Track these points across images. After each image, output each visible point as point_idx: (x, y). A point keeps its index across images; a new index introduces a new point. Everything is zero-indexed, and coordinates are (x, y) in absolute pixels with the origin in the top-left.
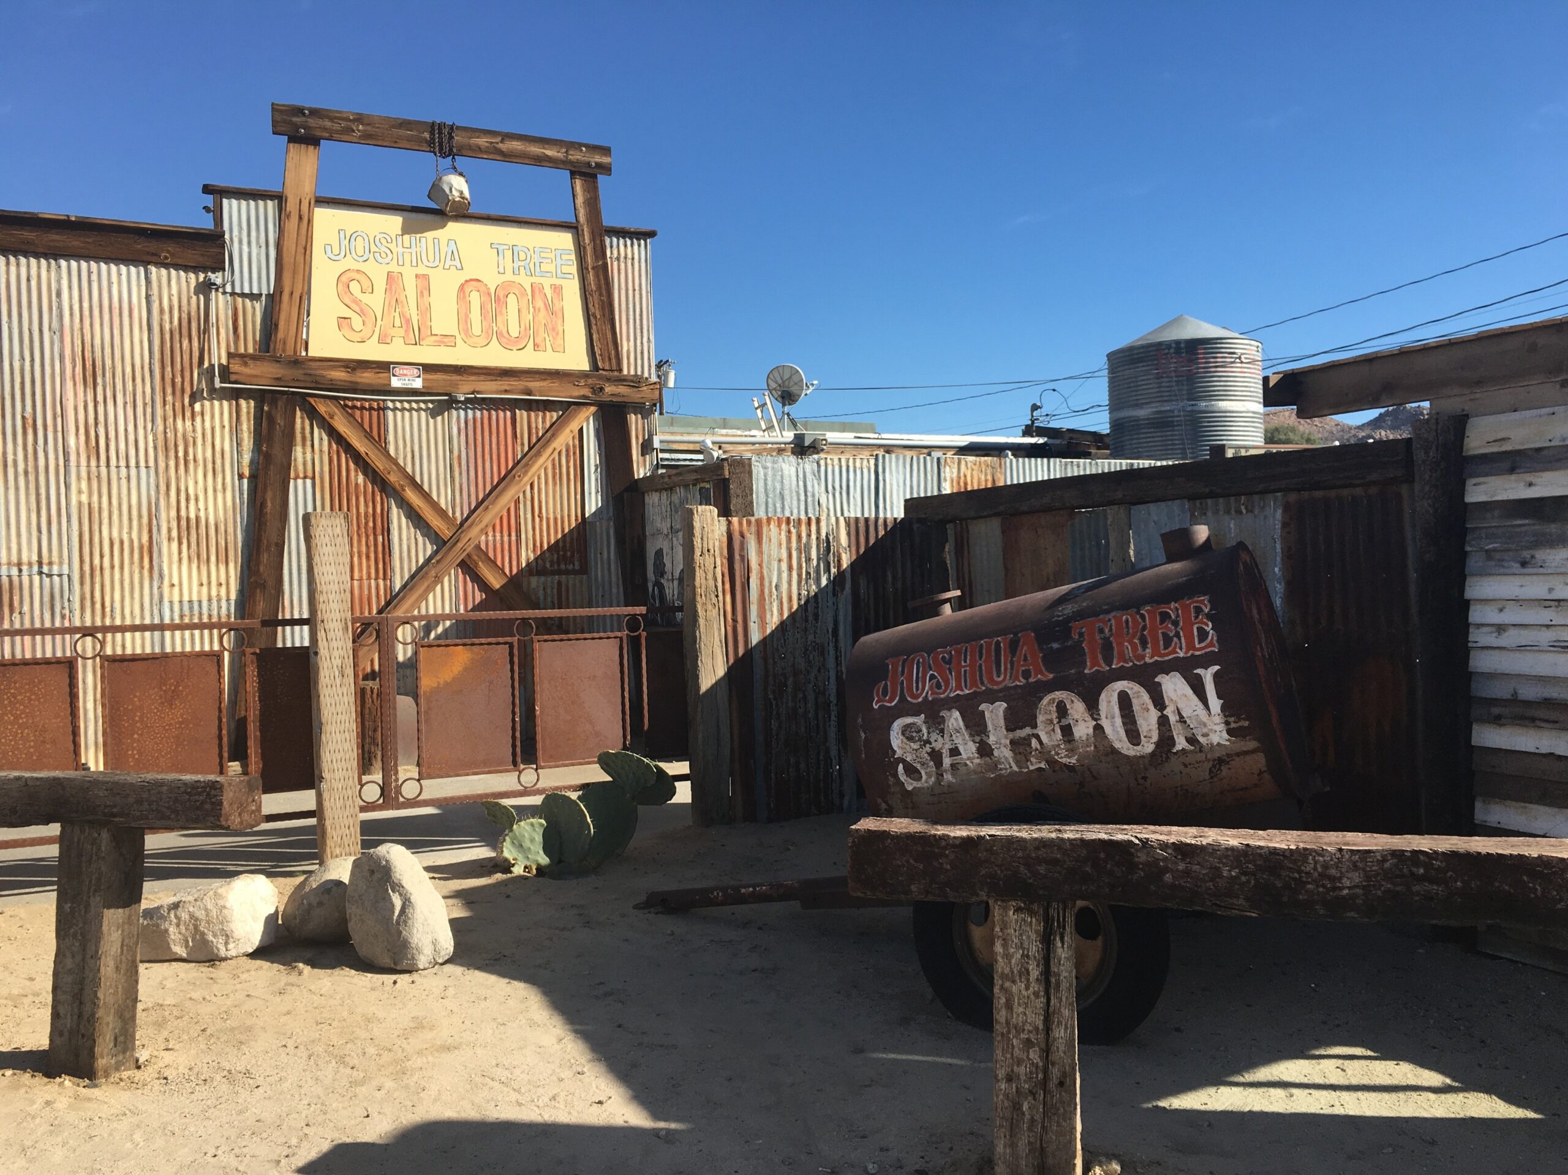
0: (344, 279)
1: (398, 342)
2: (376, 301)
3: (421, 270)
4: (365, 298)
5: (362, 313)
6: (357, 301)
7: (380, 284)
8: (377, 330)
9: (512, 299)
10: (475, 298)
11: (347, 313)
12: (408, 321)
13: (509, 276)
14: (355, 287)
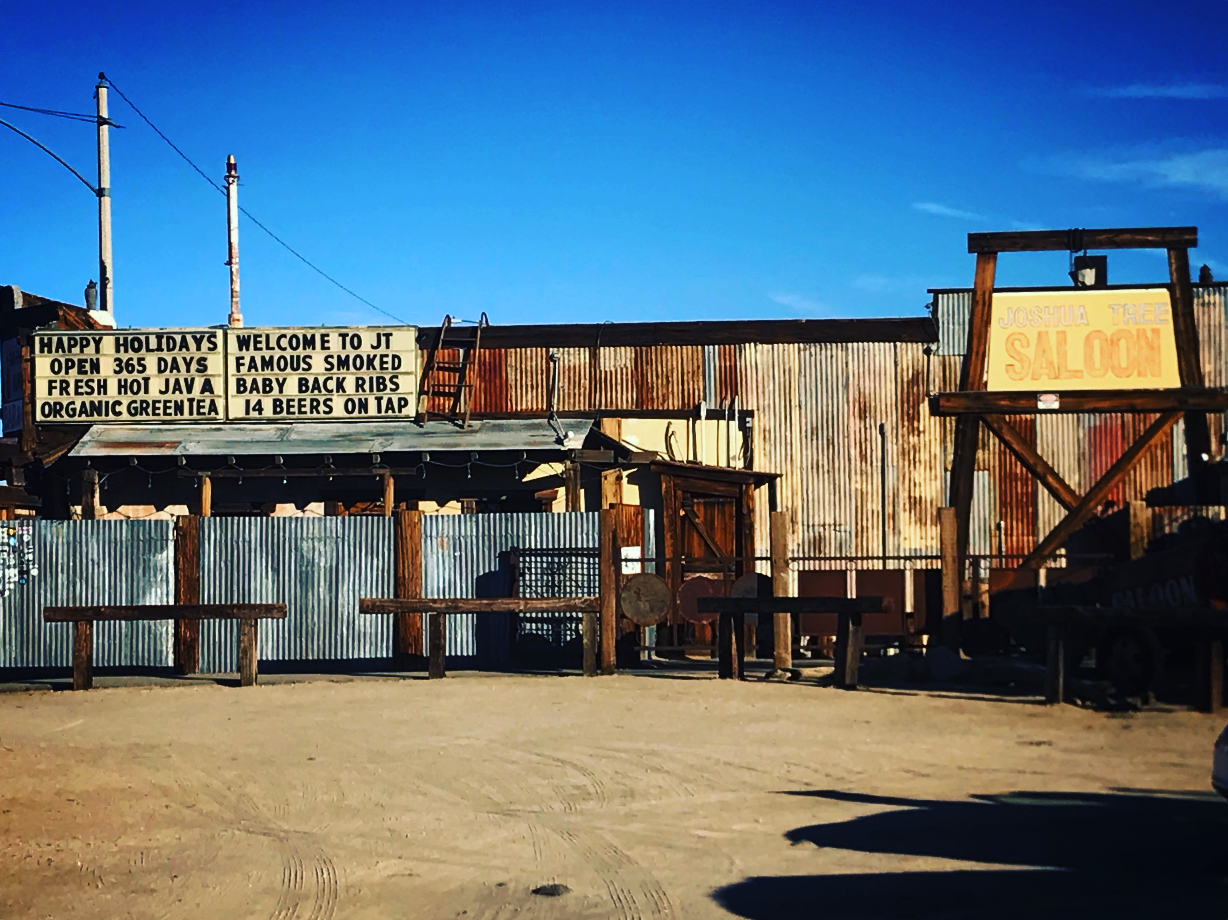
0: (1010, 340)
1: (1045, 378)
2: (1030, 352)
3: (1061, 328)
4: (1022, 350)
5: (1021, 361)
6: (1019, 353)
7: (1033, 341)
8: (1031, 371)
9: (1123, 342)
10: (1097, 343)
11: (1011, 361)
12: (1052, 363)
13: (1122, 326)
14: (1017, 344)
